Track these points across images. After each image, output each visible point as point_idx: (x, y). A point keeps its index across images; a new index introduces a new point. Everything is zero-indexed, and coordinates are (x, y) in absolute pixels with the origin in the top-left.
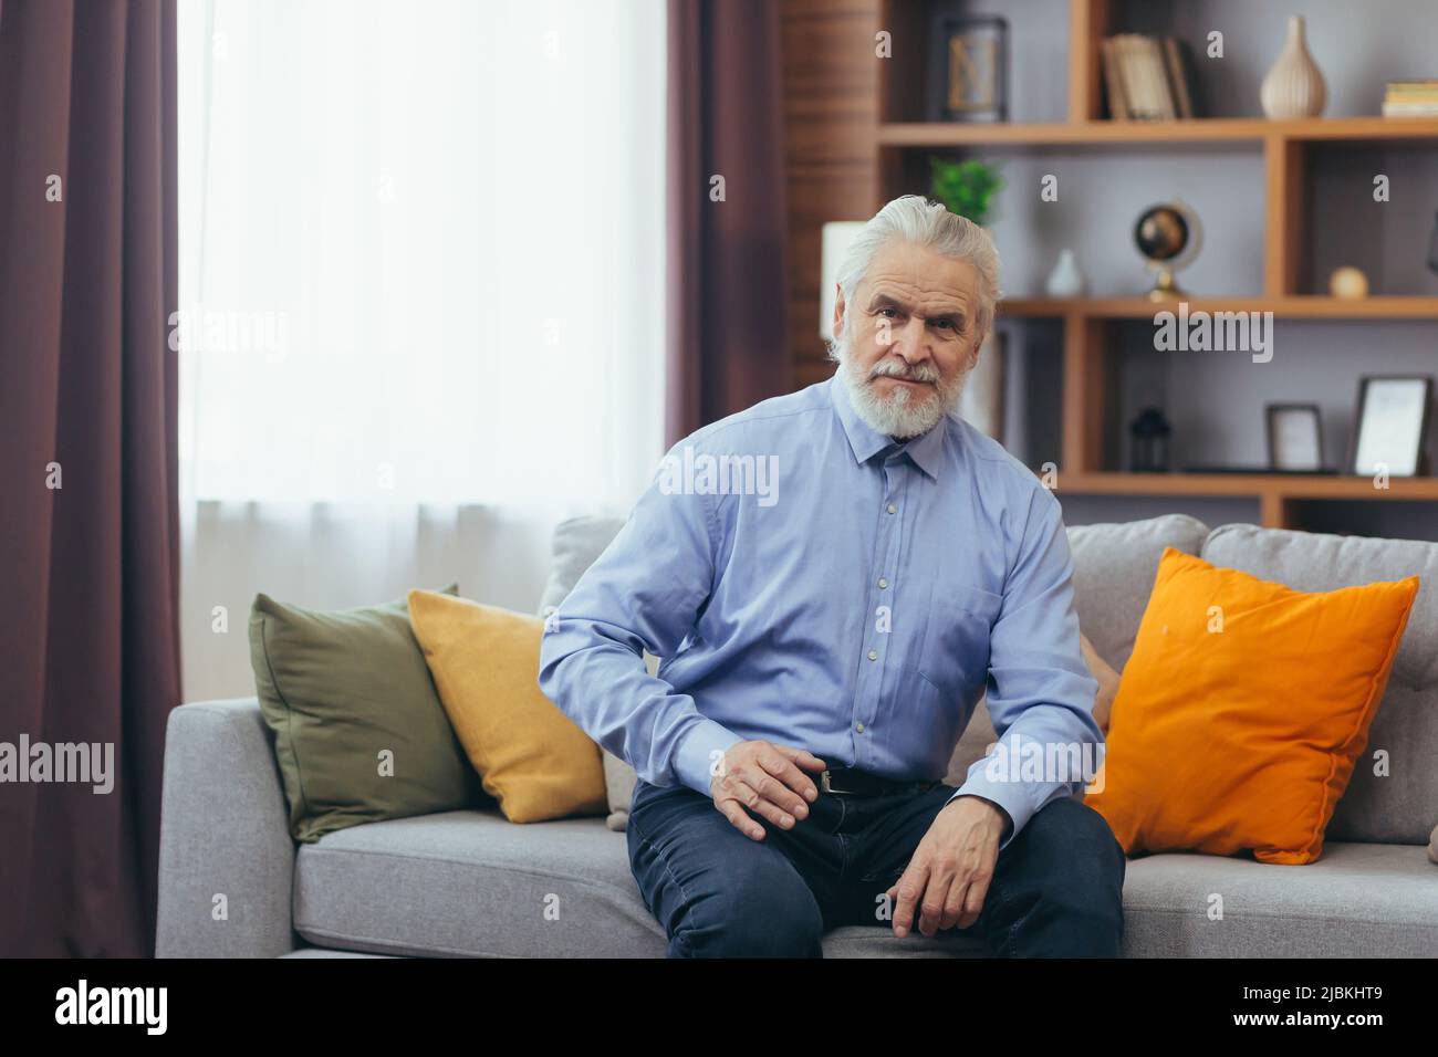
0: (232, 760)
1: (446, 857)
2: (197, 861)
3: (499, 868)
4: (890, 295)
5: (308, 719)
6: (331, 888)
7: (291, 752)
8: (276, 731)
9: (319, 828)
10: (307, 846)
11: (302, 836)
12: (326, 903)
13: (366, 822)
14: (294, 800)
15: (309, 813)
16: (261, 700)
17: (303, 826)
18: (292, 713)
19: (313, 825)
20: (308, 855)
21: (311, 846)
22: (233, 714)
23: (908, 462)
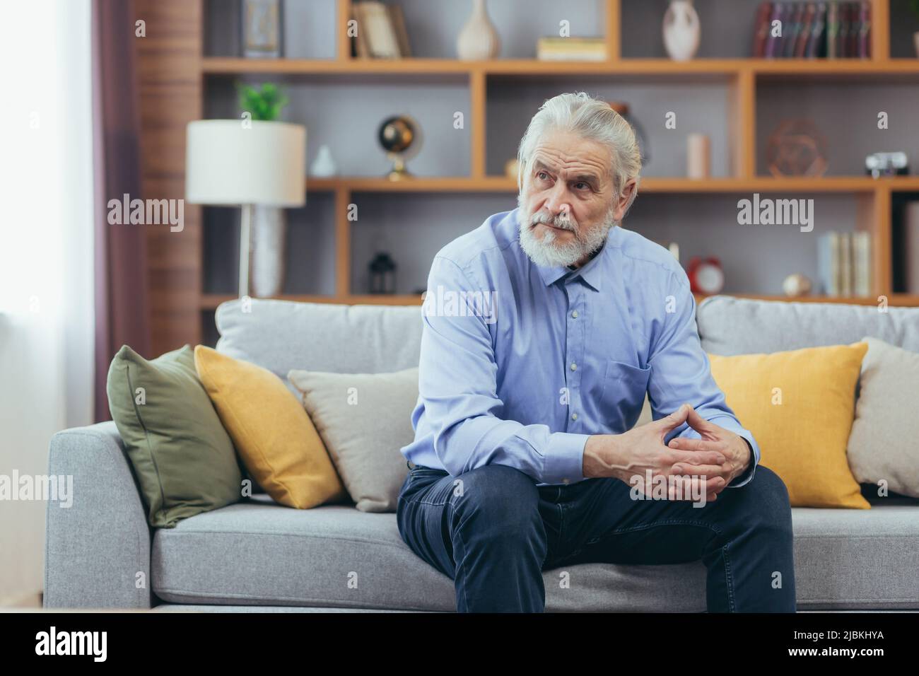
0: (108, 469)
1: (283, 532)
2: (81, 546)
3: (328, 538)
4: (543, 161)
5: (162, 438)
6: (188, 560)
7: (152, 463)
8: (136, 448)
9: (175, 517)
10: (165, 530)
11: (160, 523)
12: (185, 571)
13: (203, 512)
14: (154, 497)
15: (165, 506)
16: (120, 425)
17: (160, 516)
18: (148, 434)
19: (167, 515)
20: (168, 537)
21: (169, 530)
22: (103, 435)
23: (581, 281)
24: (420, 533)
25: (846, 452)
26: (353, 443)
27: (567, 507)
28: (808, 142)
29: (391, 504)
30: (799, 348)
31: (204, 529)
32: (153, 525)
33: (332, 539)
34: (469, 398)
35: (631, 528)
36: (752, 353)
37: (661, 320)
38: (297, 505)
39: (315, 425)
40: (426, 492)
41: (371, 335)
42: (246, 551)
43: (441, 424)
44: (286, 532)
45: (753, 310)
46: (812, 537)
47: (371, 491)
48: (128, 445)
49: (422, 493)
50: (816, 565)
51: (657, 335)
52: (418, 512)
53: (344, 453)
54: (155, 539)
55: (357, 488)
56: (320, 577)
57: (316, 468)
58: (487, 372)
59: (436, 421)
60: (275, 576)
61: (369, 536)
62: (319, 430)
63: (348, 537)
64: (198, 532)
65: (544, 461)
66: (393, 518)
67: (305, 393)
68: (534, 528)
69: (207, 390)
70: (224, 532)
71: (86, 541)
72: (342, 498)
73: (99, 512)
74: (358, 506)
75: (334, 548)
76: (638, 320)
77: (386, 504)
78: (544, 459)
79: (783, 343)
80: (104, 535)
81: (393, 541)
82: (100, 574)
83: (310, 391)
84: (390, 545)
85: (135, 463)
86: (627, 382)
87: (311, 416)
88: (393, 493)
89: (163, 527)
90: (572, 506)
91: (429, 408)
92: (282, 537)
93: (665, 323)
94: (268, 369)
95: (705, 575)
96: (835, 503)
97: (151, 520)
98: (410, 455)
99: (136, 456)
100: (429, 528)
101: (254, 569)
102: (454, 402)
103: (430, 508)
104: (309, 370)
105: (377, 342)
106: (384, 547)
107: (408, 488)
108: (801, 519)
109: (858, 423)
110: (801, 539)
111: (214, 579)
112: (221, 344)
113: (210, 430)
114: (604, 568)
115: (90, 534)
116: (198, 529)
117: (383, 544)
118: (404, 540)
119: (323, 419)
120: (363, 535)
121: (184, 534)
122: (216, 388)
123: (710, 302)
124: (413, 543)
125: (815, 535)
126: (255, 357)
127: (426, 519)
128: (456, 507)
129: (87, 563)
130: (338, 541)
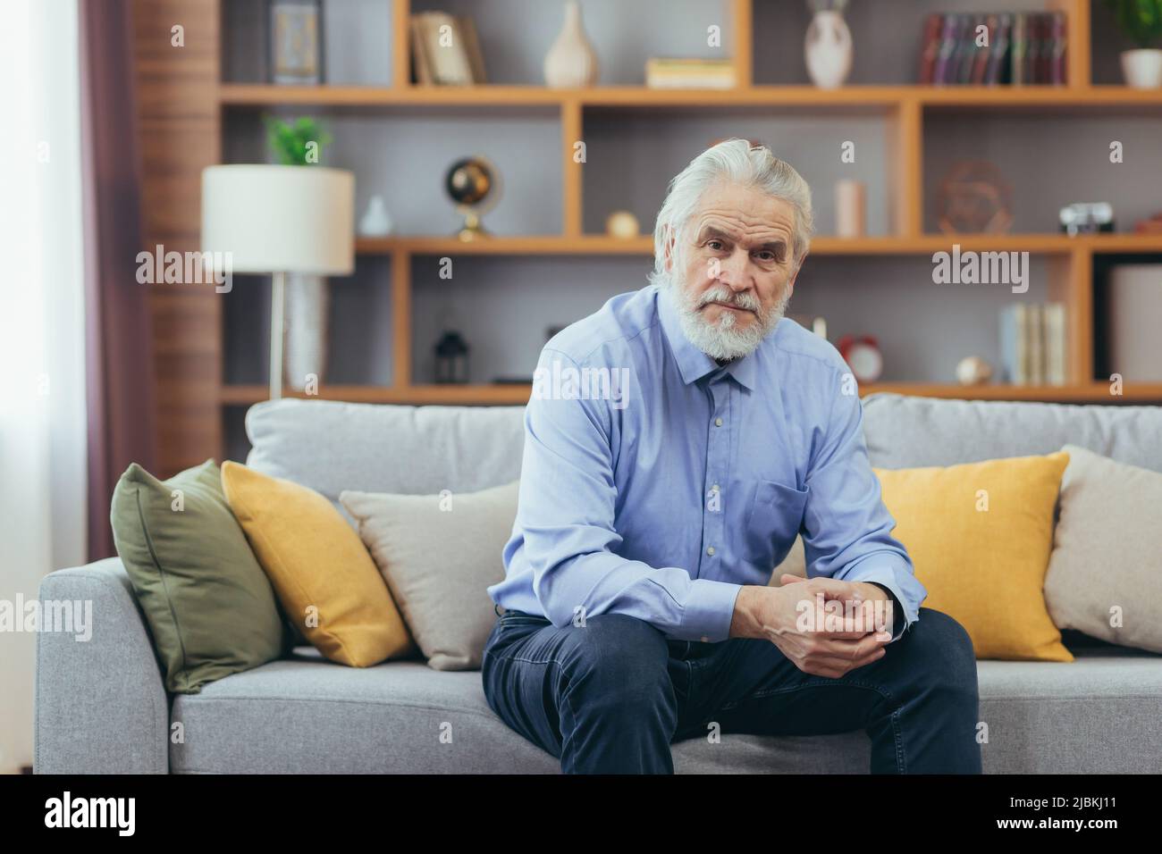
0: (113, 620)
1: (336, 698)
2: (81, 717)
3: (394, 705)
4: (717, 227)
5: (182, 580)
6: (217, 734)
7: (169, 611)
8: (149, 593)
9: (199, 680)
10: (188, 696)
11: (180, 688)
12: (212, 747)
13: (235, 673)
14: (173, 655)
15: (186, 666)
16: (129, 564)
17: (181, 679)
18: (164, 575)
19: (190, 677)
20: (191, 705)
21: (192, 696)
22: (107, 578)
23: (729, 380)
24: (514, 699)
25: (1043, 591)
26: (424, 583)
27: (698, 665)
28: (987, 190)
29: (472, 660)
30: (983, 459)
31: (238, 695)
32: (171, 690)
33: (400, 705)
34: (581, 530)
35: (777, 690)
36: (924, 465)
37: (823, 429)
38: (354, 663)
39: (375, 561)
40: (522, 645)
41: (444, 445)
42: (290, 722)
43: (544, 561)
44: (341, 698)
45: (925, 410)
46: (1002, 700)
47: (446, 644)
48: (139, 589)
49: (517, 646)
50: (1007, 734)
51: (817, 448)
52: (510, 671)
53: (412, 596)
54: (174, 709)
55: (430, 639)
56: (385, 754)
57: (377, 616)
58: (603, 499)
59: (538, 557)
60: (327, 752)
61: (446, 702)
62: (380, 566)
63: (419, 703)
64: (229, 698)
65: (681, 612)
66: (477, 678)
67: (362, 520)
68: (662, 694)
69: (238, 518)
70: (262, 699)
71: (87, 711)
72: (410, 653)
73: (102, 674)
74: (431, 662)
75: (401, 717)
76: (796, 429)
77: (465, 660)
78: (683, 611)
79: (961, 453)
80: (109, 703)
81: (476, 708)
82: (106, 752)
83: (368, 518)
84: (473, 713)
85: (147, 612)
86: (781, 507)
87: (369, 549)
88: (476, 646)
89: (185, 693)
90: (704, 663)
91: (529, 539)
92: (336, 704)
93: (828, 432)
94: (315, 488)
95: (868, 748)
96: (1029, 654)
97: (170, 684)
98: (499, 596)
99: (150, 603)
100: (526, 693)
101: (301, 745)
102: (561, 534)
103: (526, 665)
104: (366, 491)
105: (451, 453)
106: (464, 716)
107: (496, 641)
108: (989, 676)
109: (1057, 554)
110: (989, 702)
111: (250, 757)
112: (253, 457)
113: (242, 567)
114: (743, 740)
115: (92, 702)
116: (230, 695)
117: (463, 712)
118: (491, 707)
119: (384, 552)
120: (438, 701)
121: (212, 701)
122: (249, 515)
123: (872, 400)
124: (503, 708)
125: (1005, 697)
126: (297, 474)
127: (522, 679)
128: (564, 667)
129: (88, 739)
130: (407, 708)
